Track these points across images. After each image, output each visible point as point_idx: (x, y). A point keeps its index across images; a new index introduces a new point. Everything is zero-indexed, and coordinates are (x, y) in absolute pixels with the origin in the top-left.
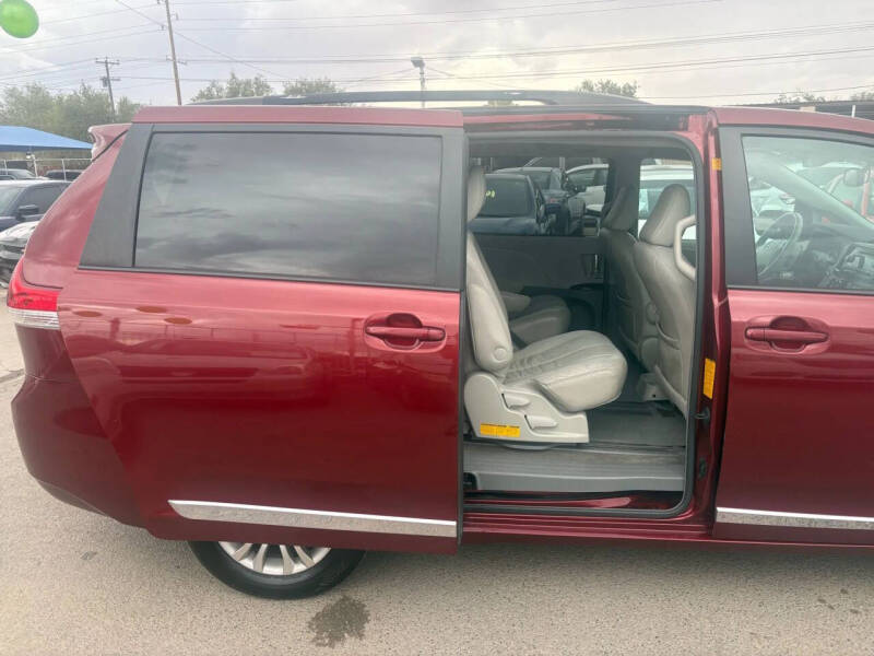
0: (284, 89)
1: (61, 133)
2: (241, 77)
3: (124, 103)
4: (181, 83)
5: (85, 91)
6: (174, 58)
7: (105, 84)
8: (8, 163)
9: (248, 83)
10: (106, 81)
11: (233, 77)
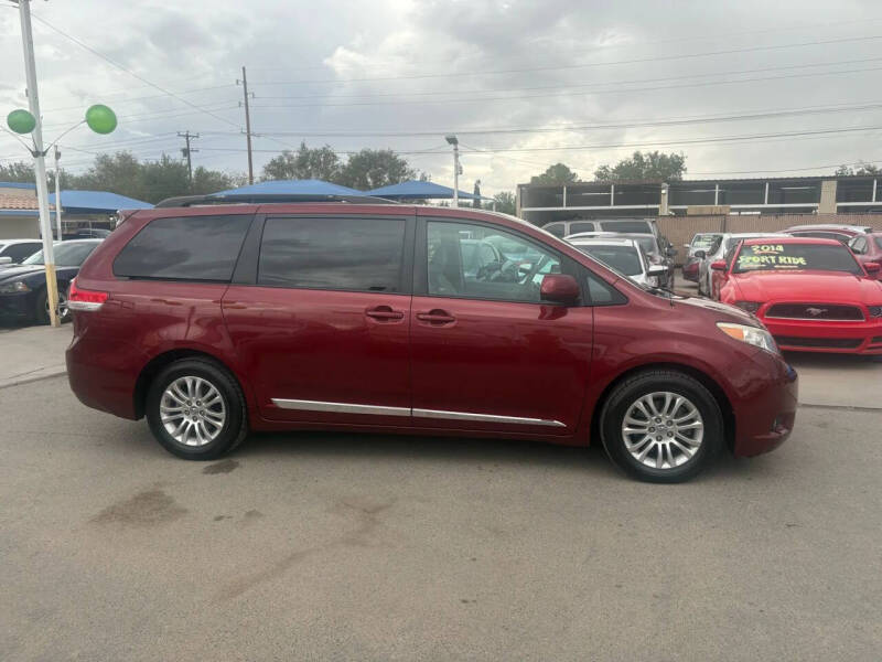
0: (348, 158)
1: (142, 199)
2: (311, 147)
3: (200, 171)
4: (253, 153)
5: (165, 160)
6: (249, 132)
7: (185, 155)
8: (93, 224)
9: (316, 153)
10: (186, 152)
11: (303, 146)
